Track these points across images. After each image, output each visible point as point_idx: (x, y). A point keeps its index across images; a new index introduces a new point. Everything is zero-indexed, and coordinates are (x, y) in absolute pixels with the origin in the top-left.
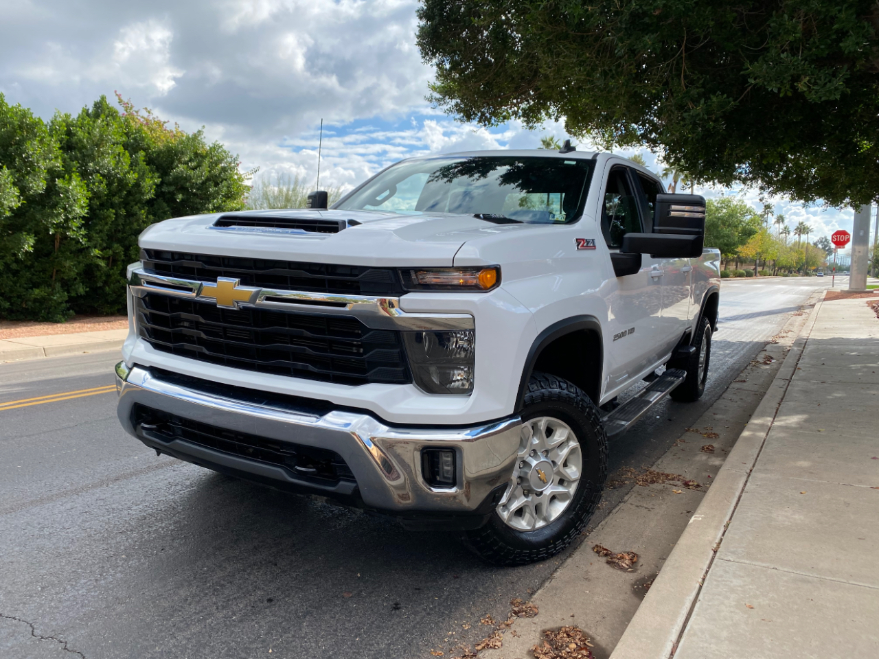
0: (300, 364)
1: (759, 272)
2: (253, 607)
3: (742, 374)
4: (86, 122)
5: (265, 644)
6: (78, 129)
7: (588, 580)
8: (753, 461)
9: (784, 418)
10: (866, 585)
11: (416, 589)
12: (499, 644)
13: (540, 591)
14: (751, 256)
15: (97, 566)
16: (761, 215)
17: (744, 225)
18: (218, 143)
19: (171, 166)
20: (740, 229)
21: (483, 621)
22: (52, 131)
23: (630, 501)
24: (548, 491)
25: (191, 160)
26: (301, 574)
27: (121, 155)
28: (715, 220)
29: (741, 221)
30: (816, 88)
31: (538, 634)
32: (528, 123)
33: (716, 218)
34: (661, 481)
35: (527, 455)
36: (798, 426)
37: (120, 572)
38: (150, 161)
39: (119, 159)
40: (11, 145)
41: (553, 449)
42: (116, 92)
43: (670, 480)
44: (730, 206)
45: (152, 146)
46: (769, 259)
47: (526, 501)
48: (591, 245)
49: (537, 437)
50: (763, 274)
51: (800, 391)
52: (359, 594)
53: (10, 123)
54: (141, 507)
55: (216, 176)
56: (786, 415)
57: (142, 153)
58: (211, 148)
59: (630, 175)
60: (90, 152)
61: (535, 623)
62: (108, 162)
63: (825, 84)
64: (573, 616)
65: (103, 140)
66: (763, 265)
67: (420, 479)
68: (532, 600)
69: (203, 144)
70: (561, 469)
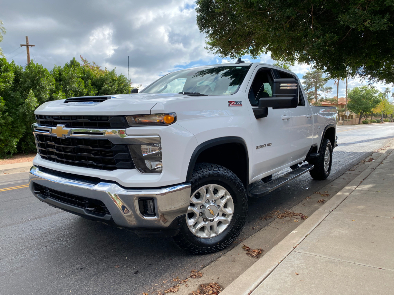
0: (90, 162)
1: (384, 120)
2: (73, 272)
3: (354, 167)
4: (67, 69)
5: (70, 288)
6: (63, 72)
7: (234, 261)
8: (336, 206)
9: (363, 186)
10: (363, 264)
11: (149, 265)
12: (176, 290)
13: (208, 267)
14: (379, 113)
15: (15, 253)
16: (384, 93)
17: (374, 98)
18: (122, 75)
19: (102, 85)
20: (372, 100)
21: (174, 280)
22: (53, 74)
23: (271, 225)
24: (217, 219)
25: (110, 82)
26: (101, 258)
27: (81, 82)
28: (360, 96)
29: (373, 96)
30: (375, 25)
31: (198, 286)
32: (253, 56)
33: (360, 95)
34: (290, 216)
35: (205, 202)
36: (368, 189)
37: (24, 256)
38: (93, 84)
39: (80, 84)
40: (35, 80)
41: (218, 199)
42: (80, 56)
43: (295, 216)
44: (367, 90)
45: (94, 77)
46: (389, 114)
47: (205, 224)
48: (240, 104)
49: (209, 194)
50: (386, 121)
51: (377, 173)
52: (122, 267)
53: (34, 71)
54: (46, 228)
55: (121, 89)
56: (364, 185)
57: (90, 81)
58: (119, 77)
59: (273, 72)
60: (68, 82)
61: (198, 281)
62: (75, 85)
63: (379, 23)
64: (218, 278)
65: (73, 76)
66: (386, 116)
67: (138, 212)
68: (202, 270)
69: (116, 75)
70: (223, 209)
